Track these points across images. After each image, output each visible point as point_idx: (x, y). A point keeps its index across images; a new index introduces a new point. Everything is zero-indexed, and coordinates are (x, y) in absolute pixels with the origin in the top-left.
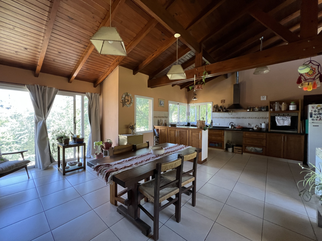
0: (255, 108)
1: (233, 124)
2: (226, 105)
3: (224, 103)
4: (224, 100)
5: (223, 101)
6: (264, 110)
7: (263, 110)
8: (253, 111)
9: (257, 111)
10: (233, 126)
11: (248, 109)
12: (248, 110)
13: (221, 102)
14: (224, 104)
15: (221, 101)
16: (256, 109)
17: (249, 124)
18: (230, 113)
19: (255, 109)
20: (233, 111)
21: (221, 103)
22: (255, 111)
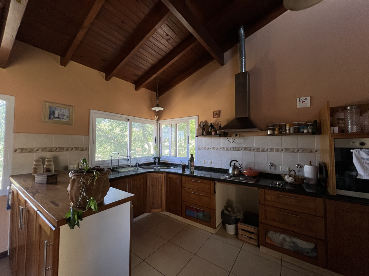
0: (285, 125)
1: (237, 165)
2: (223, 121)
3: (219, 117)
4: (220, 112)
5: (217, 114)
6: (308, 132)
7: (305, 131)
8: (281, 133)
9: (290, 134)
10: (237, 168)
11: (269, 129)
12: (269, 132)
13: (214, 115)
14: (220, 119)
15: (214, 113)
16: (287, 128)
17: (272, 165)
18: (231, 140)
19: (286, 130)
20: (237, 135)
21: (214, 117)
22: (286, 134)
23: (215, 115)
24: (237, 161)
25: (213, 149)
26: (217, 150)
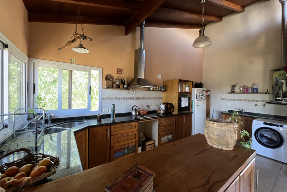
2: (125, 77)
3: (121, 74)
4: (122, 70)
10: (138, 110)
12: (151, 89)
15: (117, 70)
17: (148, 106)
18: (131, 92)
20: (133, 89)
21: (117, 73)
23: (119, 72)
24: (137, 106)
25: (116, 98)
26: (119, 99)
